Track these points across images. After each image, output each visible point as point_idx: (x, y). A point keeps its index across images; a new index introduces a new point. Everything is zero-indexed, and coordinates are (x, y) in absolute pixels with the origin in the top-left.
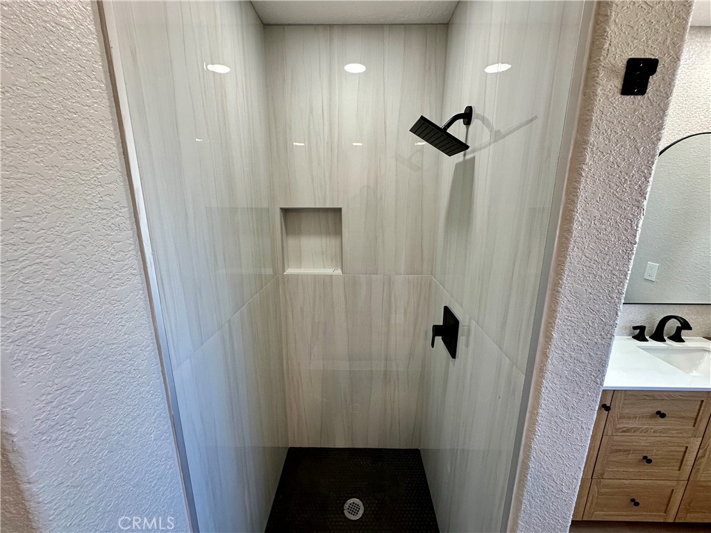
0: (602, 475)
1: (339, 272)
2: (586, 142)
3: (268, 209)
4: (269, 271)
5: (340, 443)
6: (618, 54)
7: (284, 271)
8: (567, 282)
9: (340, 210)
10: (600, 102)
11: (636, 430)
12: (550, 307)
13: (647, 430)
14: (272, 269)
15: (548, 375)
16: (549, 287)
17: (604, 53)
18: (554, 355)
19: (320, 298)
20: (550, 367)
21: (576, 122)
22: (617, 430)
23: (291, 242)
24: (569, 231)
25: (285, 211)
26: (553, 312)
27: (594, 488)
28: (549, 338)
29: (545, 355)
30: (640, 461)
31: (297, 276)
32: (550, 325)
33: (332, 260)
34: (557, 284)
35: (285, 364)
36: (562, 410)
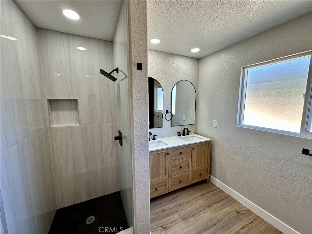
0: (171, 175)
1: (78, 124)
2: (132, 79)
3: (41, 100)
4: (42, 127)
5: (84, 199)
6: (135, 61)
7: (50, 126)
8: (134, 111)
9: (77, 100)
10: (133, 71)
11: (176, 159)
12: (132, 118)
13: (179, 159)
14: (44, 126)
15: (135, 136)
16: (131, 113)
17: (132, 61)
18: (135, 130)
19: (70, 136)
20: (135, 134)
21: (130, 75)
22: (172, 160)
23: (54, 114)
24: (133, 99)
25: (50, 101)
26: (133, 119)
27: (170, 180)
28: (133, 126)
29: (133, 131)
30: (179, 168)
31: (58, 128)
32: (133, 123)
33: (75, 120)
34: (132, 112)
35: (53, 166)
36: (140, 145)
